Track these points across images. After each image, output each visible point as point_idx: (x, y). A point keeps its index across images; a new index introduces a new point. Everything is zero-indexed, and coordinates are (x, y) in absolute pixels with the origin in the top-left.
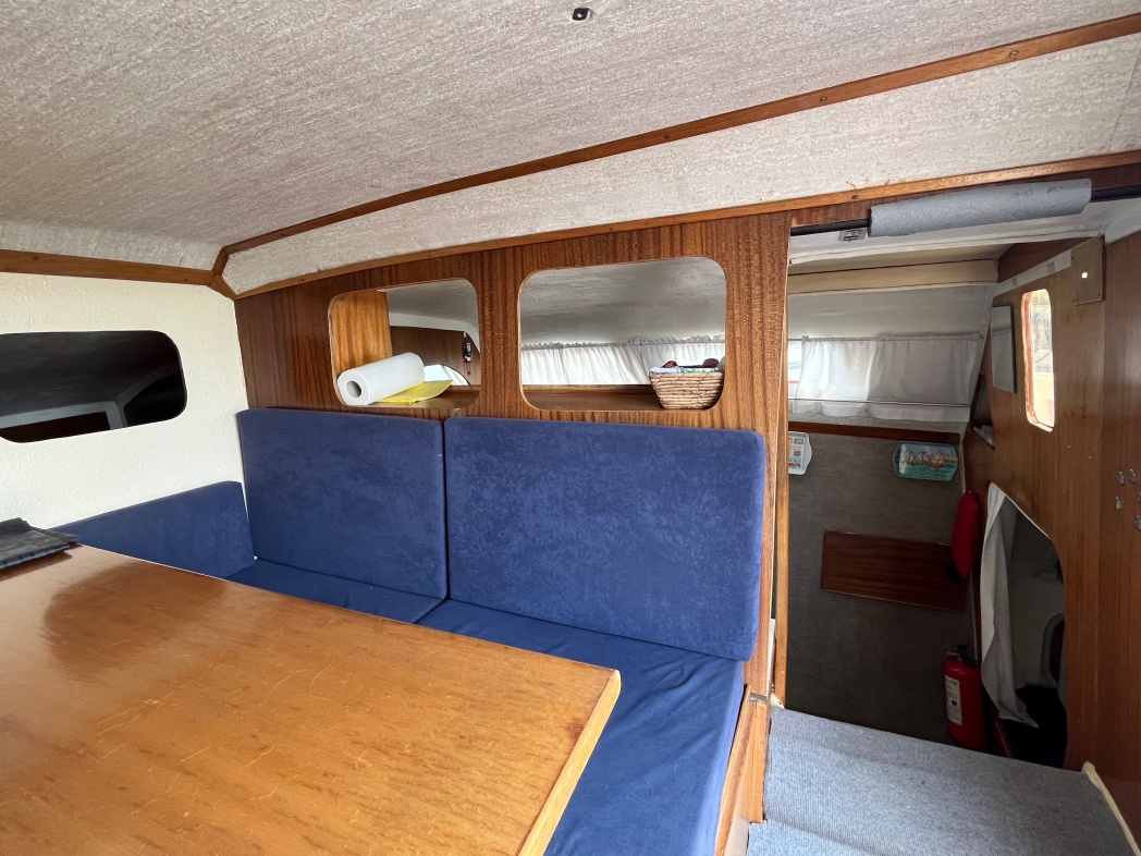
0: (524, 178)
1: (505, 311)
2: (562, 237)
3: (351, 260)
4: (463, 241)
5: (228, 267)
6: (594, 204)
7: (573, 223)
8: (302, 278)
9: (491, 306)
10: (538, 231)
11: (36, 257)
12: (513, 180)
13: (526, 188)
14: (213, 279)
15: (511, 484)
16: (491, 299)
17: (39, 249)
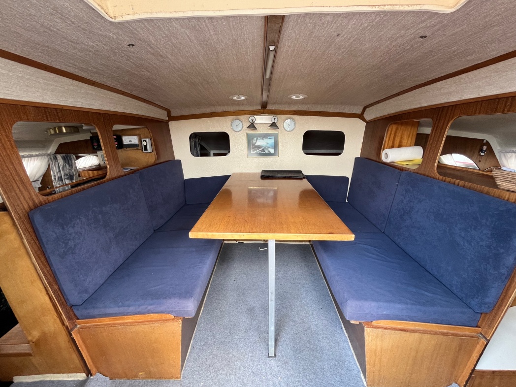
0: (457, 77)
1: (441, 133)
2: (473, 101)
3: (398, 110)
4: (434, 103)
5: (365, 112)
6: (490, 85)
7: (479, 95)
8: (383, 116)
9: (436, 130)
10: (463, 98)
11: (320, 112)
12: (452, 78)
13: (458, 81)
14: (361, 116)
15: (413, 200)
16: (437, 127)
17: (321, 111)
